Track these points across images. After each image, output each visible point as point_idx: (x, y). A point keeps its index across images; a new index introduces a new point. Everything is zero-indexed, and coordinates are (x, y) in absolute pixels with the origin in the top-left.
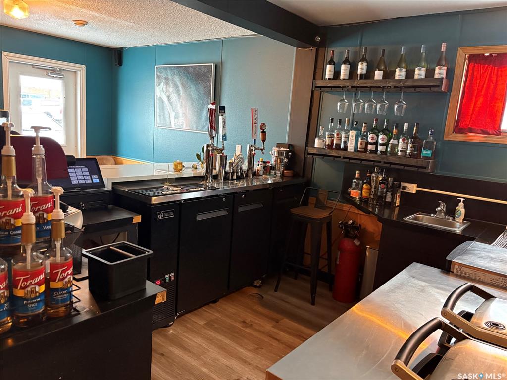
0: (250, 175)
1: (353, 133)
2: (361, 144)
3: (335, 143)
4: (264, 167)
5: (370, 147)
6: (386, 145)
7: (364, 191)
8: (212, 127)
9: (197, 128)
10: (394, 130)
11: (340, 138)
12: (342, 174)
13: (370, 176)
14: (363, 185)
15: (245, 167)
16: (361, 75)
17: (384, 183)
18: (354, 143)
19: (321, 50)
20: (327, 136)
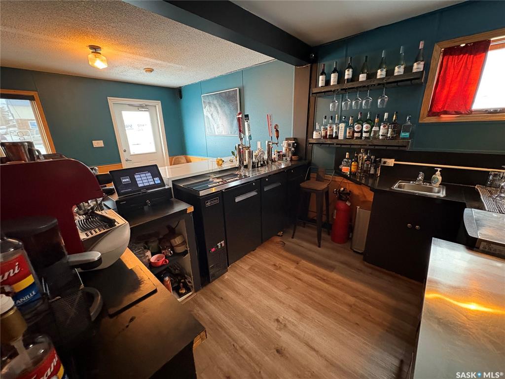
0: (270, 162)
1: (342, 126)
2: (349, 133)
3: (328, 134)
4: (279, 156)
5: (356, 135)
6: (369, 132)
7: (352, 167)
8: (240, 131)
9: (231, 133)
10: (376, 120)
11: (333, 130)
12: (334, 156)
13: (357, 156)
14: (352, 163)
15: (266, 157)
16: (347, 79)
17: (369, 160)
18: (343, 133)
19: (314, 65)
20: (322, 130)
